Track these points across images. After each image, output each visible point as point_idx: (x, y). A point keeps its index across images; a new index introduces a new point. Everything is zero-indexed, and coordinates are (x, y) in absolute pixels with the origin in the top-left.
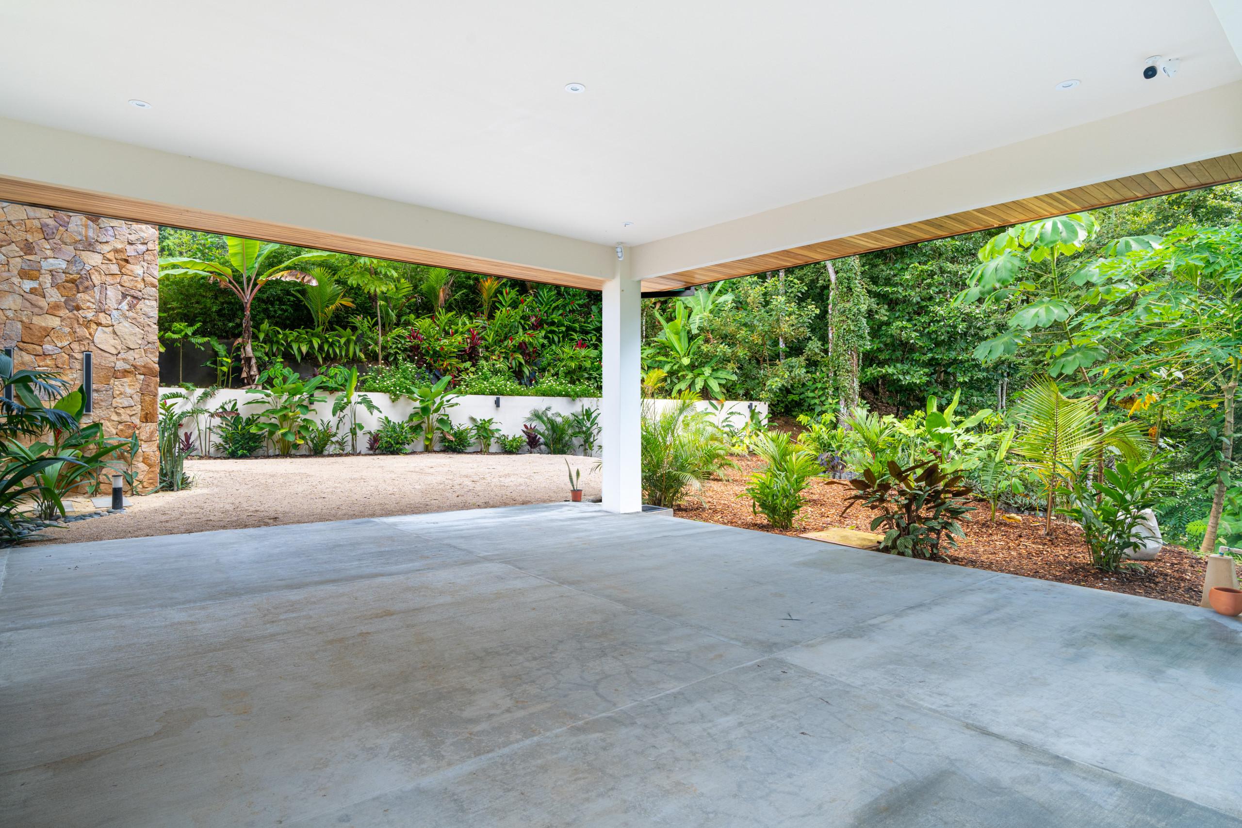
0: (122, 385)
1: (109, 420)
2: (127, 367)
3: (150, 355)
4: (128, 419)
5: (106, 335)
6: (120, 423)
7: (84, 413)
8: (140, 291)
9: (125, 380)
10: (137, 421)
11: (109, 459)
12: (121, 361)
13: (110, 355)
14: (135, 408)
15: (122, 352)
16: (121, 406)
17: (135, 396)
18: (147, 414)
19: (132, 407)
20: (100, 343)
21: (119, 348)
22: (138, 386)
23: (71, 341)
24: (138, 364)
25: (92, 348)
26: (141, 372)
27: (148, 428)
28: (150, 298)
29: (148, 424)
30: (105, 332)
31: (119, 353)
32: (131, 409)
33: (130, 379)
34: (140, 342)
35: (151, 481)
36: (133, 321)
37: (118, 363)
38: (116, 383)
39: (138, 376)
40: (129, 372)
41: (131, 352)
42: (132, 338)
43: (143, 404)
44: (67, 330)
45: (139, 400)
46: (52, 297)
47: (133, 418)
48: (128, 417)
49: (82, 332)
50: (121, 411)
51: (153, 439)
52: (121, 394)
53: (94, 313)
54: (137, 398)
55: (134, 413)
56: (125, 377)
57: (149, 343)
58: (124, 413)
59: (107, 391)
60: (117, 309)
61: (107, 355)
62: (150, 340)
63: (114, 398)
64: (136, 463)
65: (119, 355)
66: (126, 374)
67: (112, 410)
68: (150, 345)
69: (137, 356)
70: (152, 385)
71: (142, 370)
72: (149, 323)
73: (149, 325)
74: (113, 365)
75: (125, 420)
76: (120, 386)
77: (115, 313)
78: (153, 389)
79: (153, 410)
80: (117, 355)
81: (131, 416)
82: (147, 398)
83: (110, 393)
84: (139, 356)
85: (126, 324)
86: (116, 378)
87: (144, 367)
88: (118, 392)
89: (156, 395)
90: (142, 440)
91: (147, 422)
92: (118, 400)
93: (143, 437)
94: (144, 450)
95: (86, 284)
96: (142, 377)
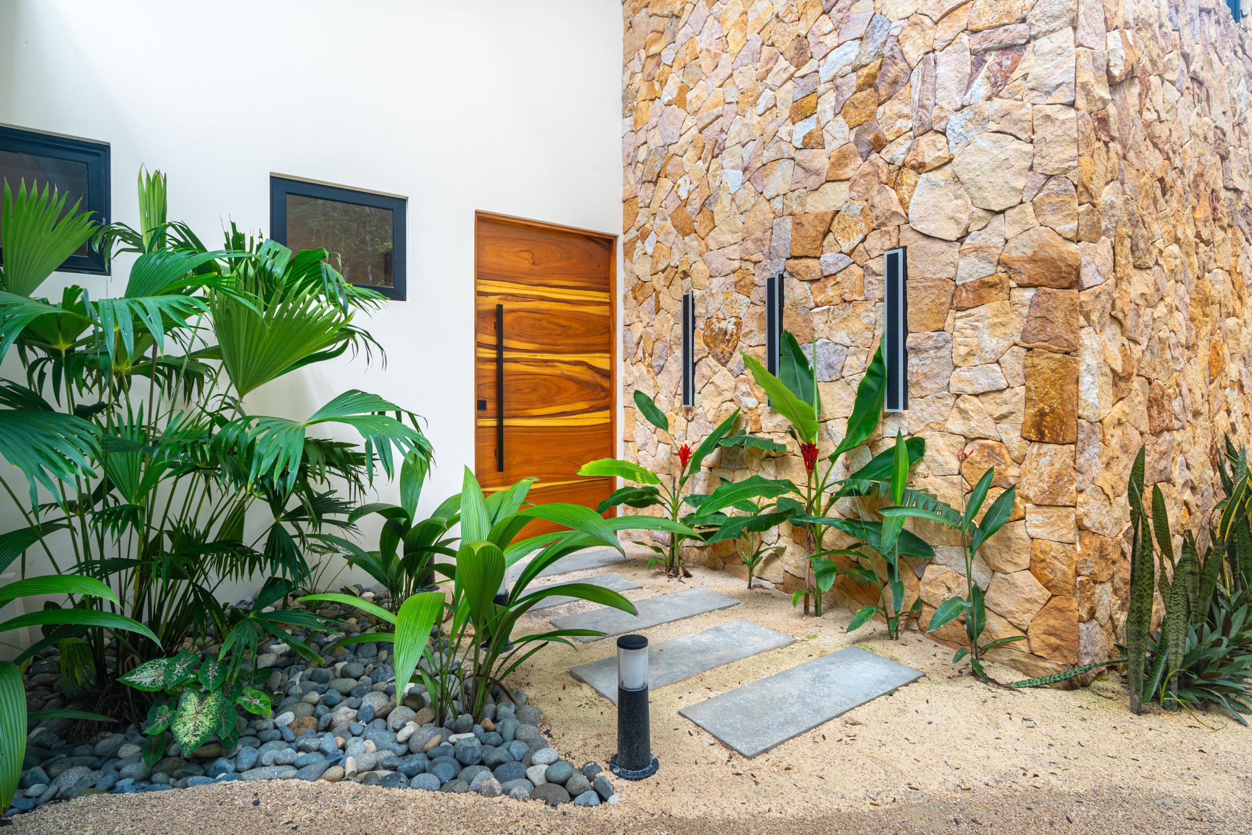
0: (974, 328)
1: (943, 431)
2: (986, 270)
3: (1051, 219)
4: (988, 428)
5: (938, 192)
6: (969, 440)
7: (886, 410)
8: (1024, 20)
9: (981, 311)
10: (1012, 435)
11: (943, 543)
12: (972, 258)
13: (944, 246)
14: (1007, 394)
15: (973, 228)
16: (969, 390)
17: (1007, 358)
18: (1042, 414)
19: (1001, 391)
20: (922, 219)
21: (964, 218)
22: (1016, 326)
23: (866, 231)
24: (1015, 254)
25: (909, 238)
26: (1025, 279)
27: (1045, 460)
28: (1055, 25)
29: (1046, 448)
30: (934, 185)
31: (967, 233)
32: (999, 397)
33: (996, 305)
34: (1020, 183)
35: (1053, 640)
36: (1004, 126)
37: (962, 263)
38: (959, 323)
39: (1018, 294)
40: (993, 286)
41: (998, 221)
42: (1000, 177)
43: (1030, 383)
44: (858, 205)
45: (1019, 368)
46: (835, 138)
47: (1004, 425)
48: (990, 422)
49: (889, 199)
50: (970, 404)
51: (1061, 500)
52: (970, 354)
53: (909, 143)
54: (1014, 362)
55: (1004, 410)
56: (980, 301)
57: (1049, 177)
58: (979, 411)
59: (938, 348)
60: (963, 107)
61: (938, 246)
62: (1051, 166)
63: (956, 367)
64: (1010, 568)
65: (968, 240)
66: (984, 292)
67: (950, 401)
68: (1052, 182)
69: (1010, 232)
70: (1059, 316)
71: (1029, 271)
72: (1048, 110)
73: (1048, 117)
74: (951, 270)
75: (982, 432)
76: (969, 332)
77: (956, 121)
78: (1059, 329)
79: (1063, 403)
80: (960, 240)
81: (999, 419)
82: (1042, 363)
83: (945, 352)
84: (1017, 229)
85: (984, 141)
86: (958, 310)
87: (1033, 260)
88: (963, 350)
89: (1071, 351)
90: (1027, 499)
91: (1041, 441)
92: (963, 373)
93: (1032, 486)
94: (1033, 531)
95: (893, 71)
96: (1029, 293)
